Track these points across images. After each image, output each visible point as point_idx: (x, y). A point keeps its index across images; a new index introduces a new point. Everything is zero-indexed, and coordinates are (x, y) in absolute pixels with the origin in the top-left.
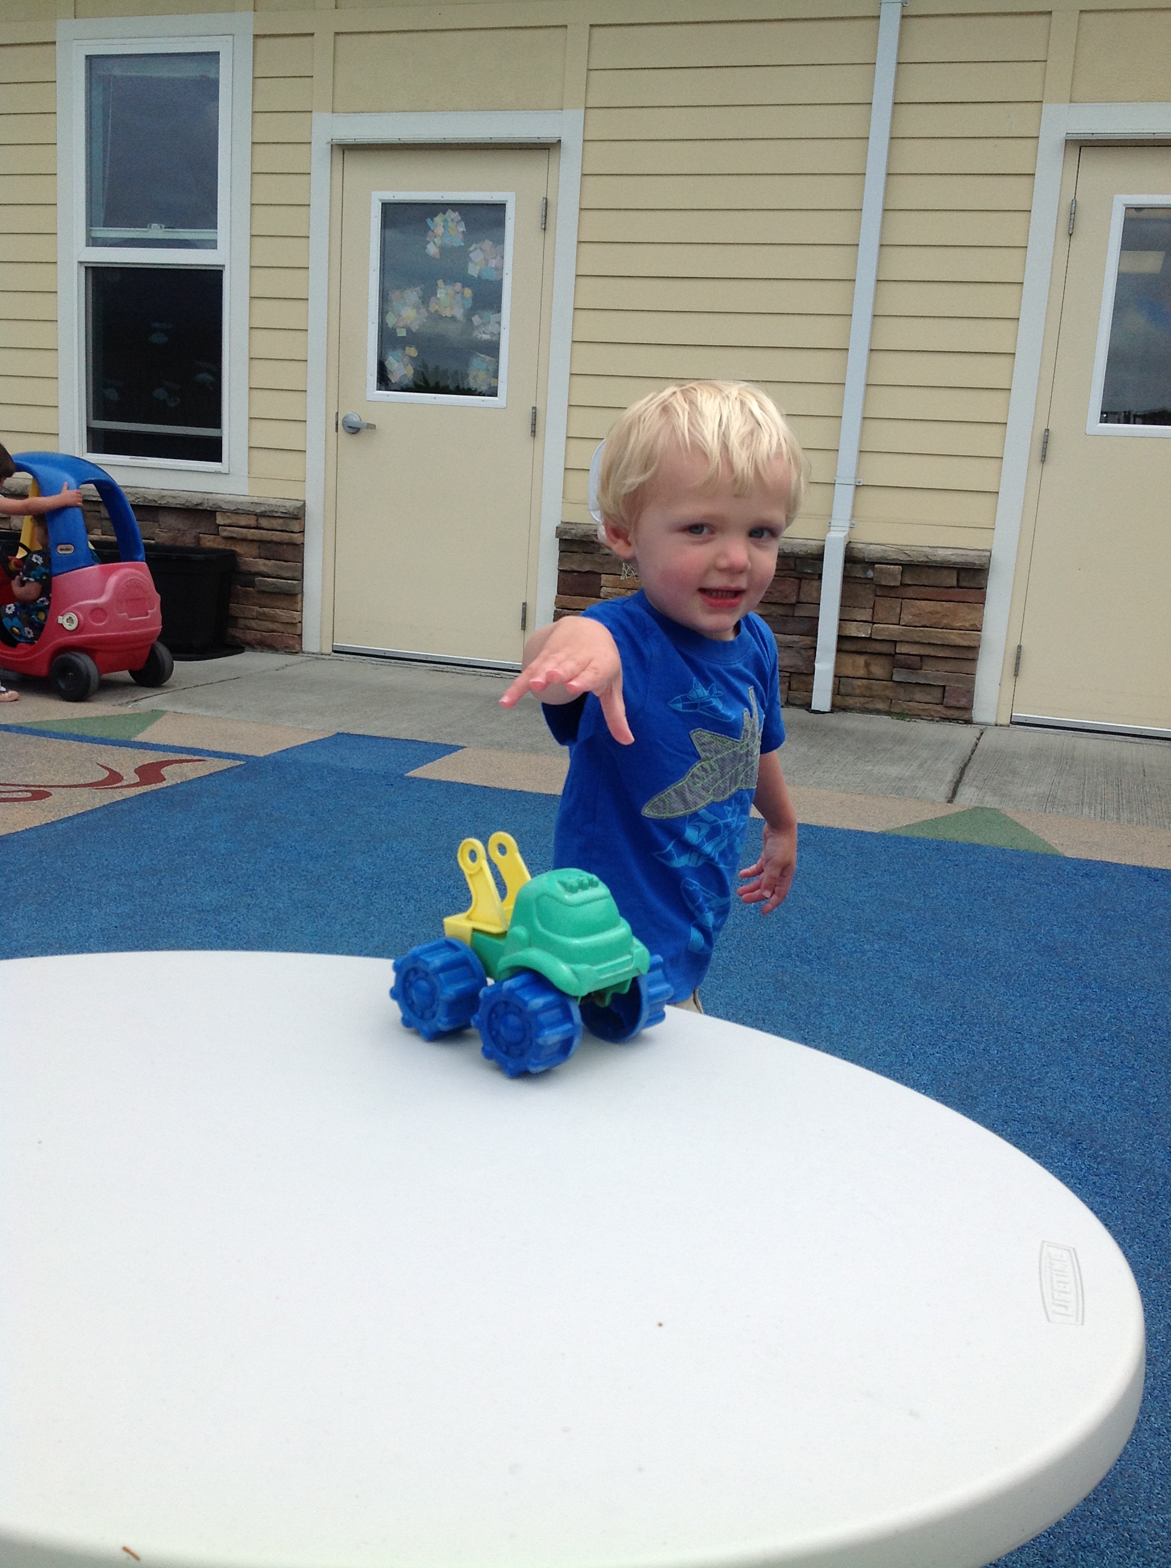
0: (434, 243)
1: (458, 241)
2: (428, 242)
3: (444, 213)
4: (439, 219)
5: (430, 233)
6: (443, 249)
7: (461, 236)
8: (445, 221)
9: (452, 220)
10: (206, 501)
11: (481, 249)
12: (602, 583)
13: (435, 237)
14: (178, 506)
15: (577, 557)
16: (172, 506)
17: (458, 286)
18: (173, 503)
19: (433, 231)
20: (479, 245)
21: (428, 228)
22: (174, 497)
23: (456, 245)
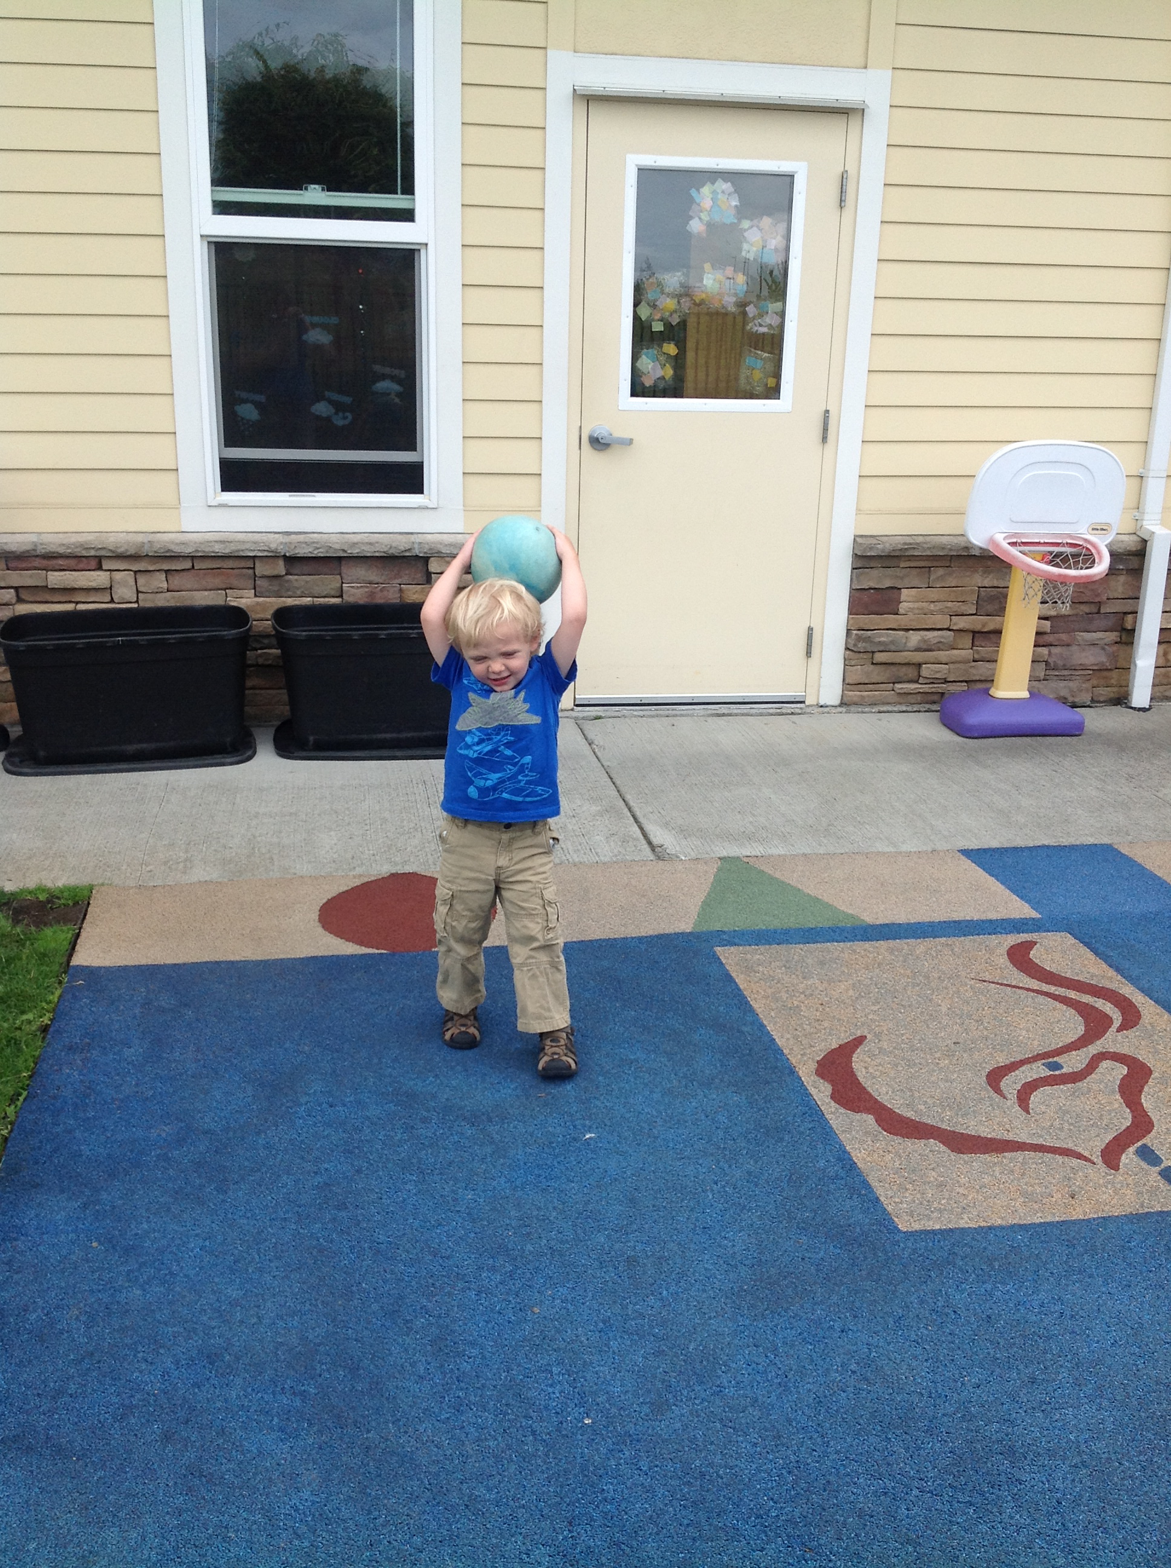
0: (700, 218)
1: (730, 218)
2: (691, 218)
3: (713, 184)
4: (706, 190)
5: (694, 206)
6: (710, 225)
7: (733, 212)
8: (714, 192)
9: (723, 192)
10: (416, 546)
11: (758, 227)
12: (903, 598)
13: (701, 212)
14: (377, 554)
15: (875, 573)
16: (369, 555)
17: (729, 272)
18: (368, 551)
19: (699, 205)
20: (755, 222)
21: (691, 201)
22: (371, 544)
23: (728, 221)
